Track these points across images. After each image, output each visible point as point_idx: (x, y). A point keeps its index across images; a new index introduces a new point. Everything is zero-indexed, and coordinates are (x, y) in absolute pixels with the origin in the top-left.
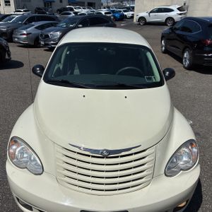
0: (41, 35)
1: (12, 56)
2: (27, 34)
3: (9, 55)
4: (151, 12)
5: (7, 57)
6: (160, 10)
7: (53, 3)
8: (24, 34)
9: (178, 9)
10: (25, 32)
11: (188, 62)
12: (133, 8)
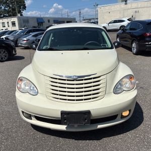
0: (36, 40)
1: (17, 52)
2: (27, 40)
3: (15, 52)
4: (110, 23)
5: (14, 53)
6: (115, 22)
7: (43, 23)
8: (25, 40)
9: (128, 20)
10: (25, 39)
11: (135, 50)
12: (97, 22)
